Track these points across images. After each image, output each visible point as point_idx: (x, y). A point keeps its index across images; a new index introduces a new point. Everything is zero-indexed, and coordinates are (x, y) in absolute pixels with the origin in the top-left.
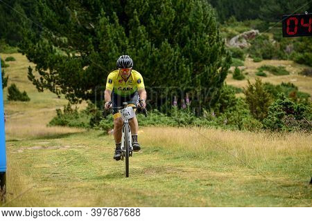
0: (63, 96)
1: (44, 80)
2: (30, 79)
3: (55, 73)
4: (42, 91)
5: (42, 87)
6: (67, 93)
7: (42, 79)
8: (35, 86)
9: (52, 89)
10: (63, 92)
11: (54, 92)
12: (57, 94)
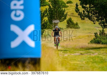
0: (97, 23)
1: (86, 12)
2: (77, 12)
3: (92, 7)
4: (84, 19)
5: (84, 17)
6: (100, 21)
7: (84, 11)
8: (79, 16)
9: (90, 18)
10: (98, 20)
11: (91, 20)
12: (93, 21)
